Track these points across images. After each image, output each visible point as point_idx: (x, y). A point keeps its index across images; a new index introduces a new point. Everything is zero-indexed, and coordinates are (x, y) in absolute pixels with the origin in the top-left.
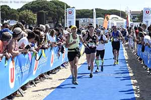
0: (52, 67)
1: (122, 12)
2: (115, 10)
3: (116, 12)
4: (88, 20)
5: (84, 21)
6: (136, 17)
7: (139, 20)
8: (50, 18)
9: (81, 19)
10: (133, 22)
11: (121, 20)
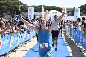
1: (60, 8)
2: (55, 7)
3: (56, 8)
6: (70, 12)
7: (72, 14)
10: (68, 15)
11: (59, 14)
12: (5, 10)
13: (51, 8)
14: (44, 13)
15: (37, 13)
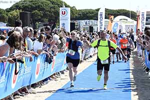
0: (37, 79)
1: (132, 12)
3: (126, 13)
4: (91, 22)
5: (86, 23)
6: (149, 18)
8: (46, 20)
9: (83, 21)
12: (40, 17)
13: (118, 12)
14: (105, 21)
15: (93, 21)
